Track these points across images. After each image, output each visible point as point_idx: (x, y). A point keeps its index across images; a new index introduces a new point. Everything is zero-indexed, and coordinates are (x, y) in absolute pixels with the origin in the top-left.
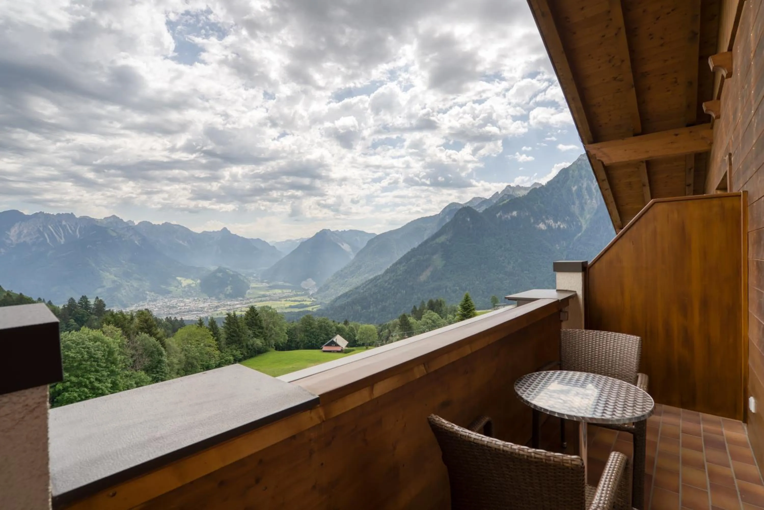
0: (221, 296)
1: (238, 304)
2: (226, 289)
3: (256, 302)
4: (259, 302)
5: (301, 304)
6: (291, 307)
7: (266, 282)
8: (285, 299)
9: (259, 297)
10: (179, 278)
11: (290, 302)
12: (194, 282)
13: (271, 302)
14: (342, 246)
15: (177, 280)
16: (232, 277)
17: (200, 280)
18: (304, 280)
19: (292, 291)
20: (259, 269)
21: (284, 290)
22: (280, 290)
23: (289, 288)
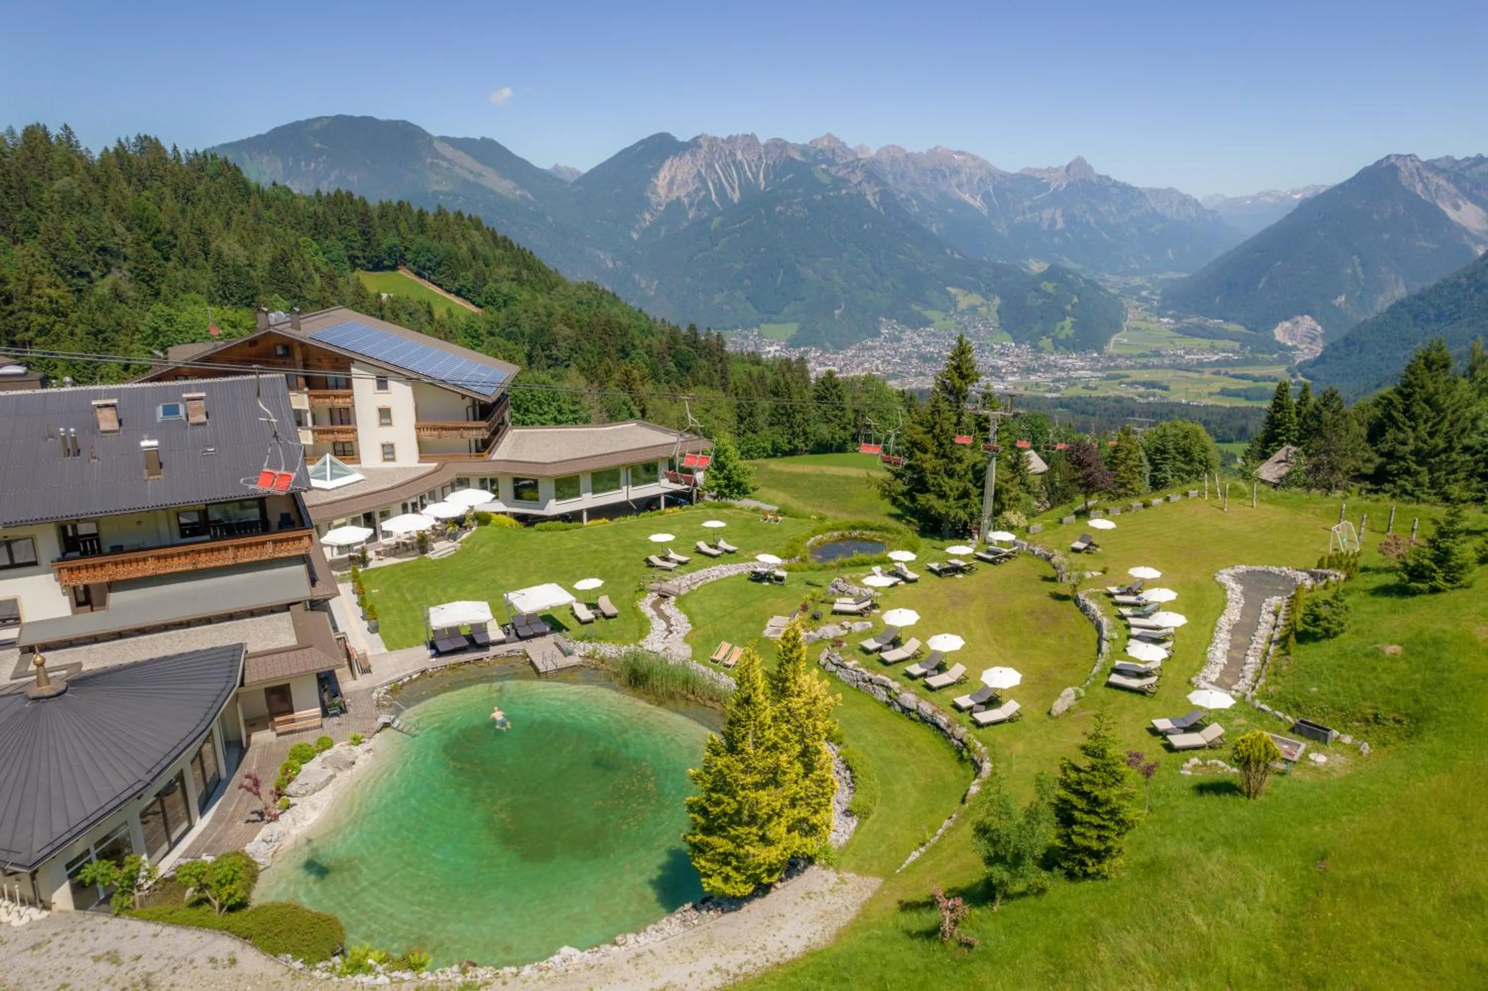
0: (1046, 342)
1: (1083, 368)
2: (1059, 325)
3: (1132, 367)
4: (1140, 368)
5: (1258, 388)
6: (1224, 393)
7: (1171, 317)
8: (1214, 370)
9: (1144, 356)
10: (952, 290)
11: (1226, 378)
12: (985, 302)
13: (1170, 373)
14: (1451, 213)
15: (948, 293)
16: (1078, 296)
17: (1002, 298)
18: (1286, 319)
19: (1243, 346)
20: (1160, 277)
21: (1219, 343)
22: (1206, 343)
23: (1233, 337)
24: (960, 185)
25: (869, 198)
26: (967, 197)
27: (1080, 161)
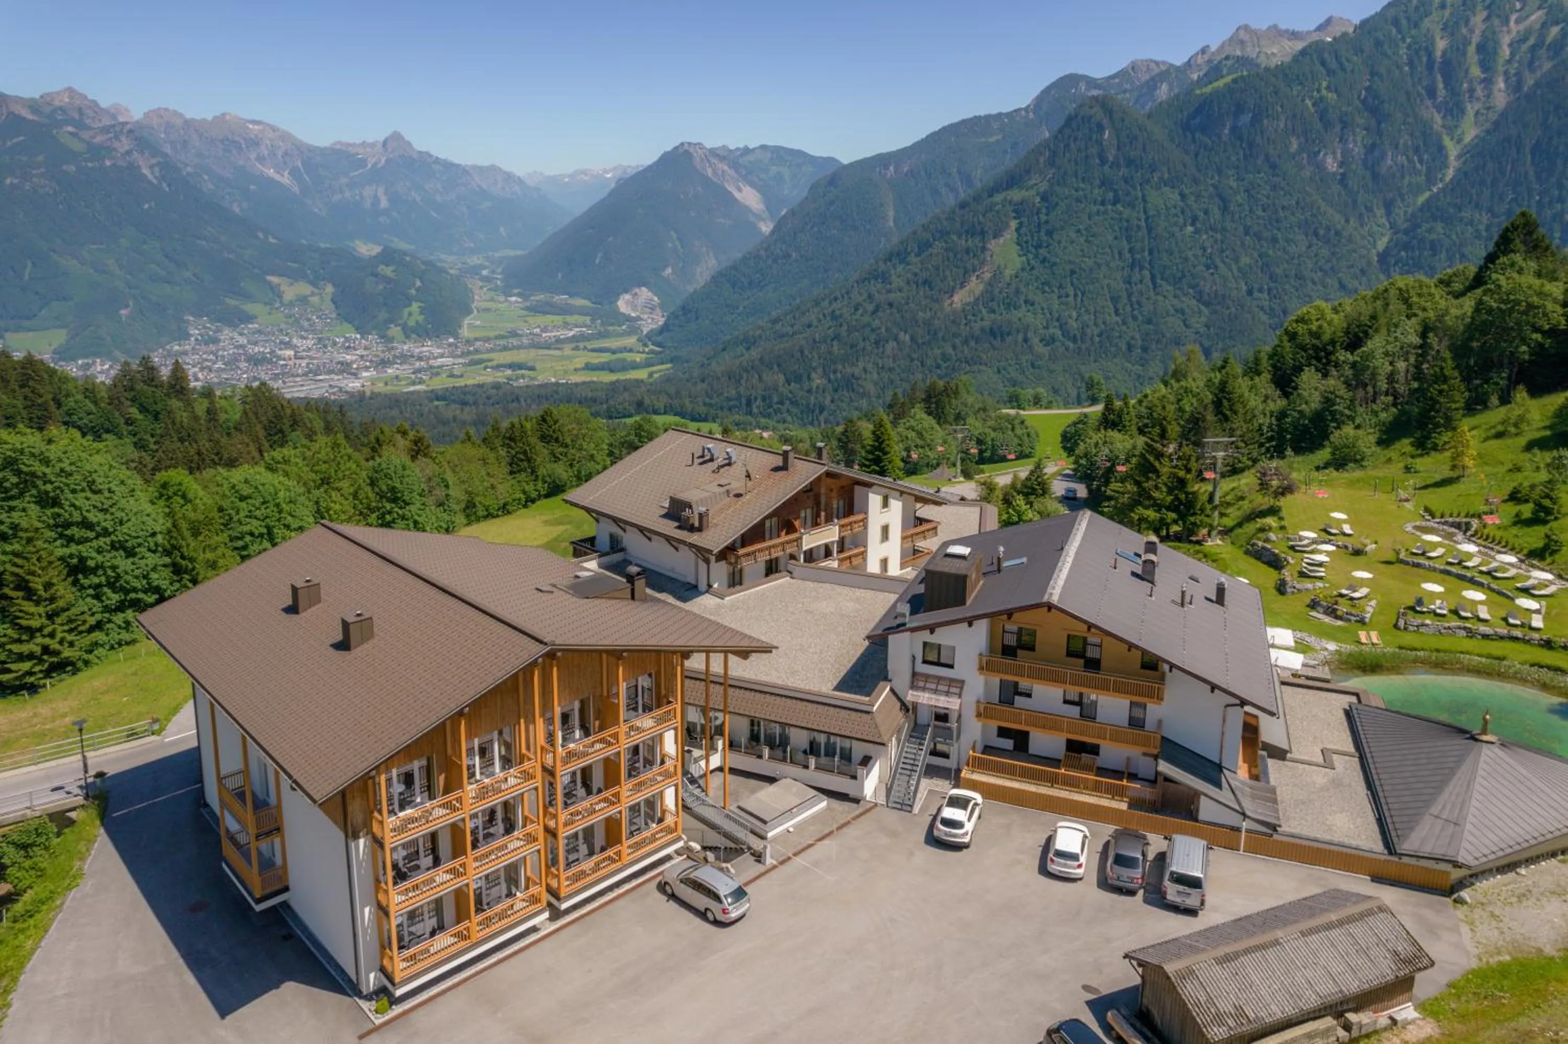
0: (395, 331)
1: (442, 356)
2: (406, 311)
3: (492, 350)
4: (501, 351)
5: (618, 360)
6: (589, 367)
7: (518, 295)
8: (573, 345)
9: (502, 337)
10: (274, 279)
11: (586, 352)
12: (316, 291)
13: (533, 353)
14: (737, 195)
15: (270, 283)
16: (421, 279)
17: (334, 285)
18: (626, 292)
19: (593, 321)
20: (497, 255)
21: (570, 319)
22: (558, 319)
23: (582, 312)
24: (260, 159)
25: (146, 171)
26: (271, 172)
27: (396, 137)
